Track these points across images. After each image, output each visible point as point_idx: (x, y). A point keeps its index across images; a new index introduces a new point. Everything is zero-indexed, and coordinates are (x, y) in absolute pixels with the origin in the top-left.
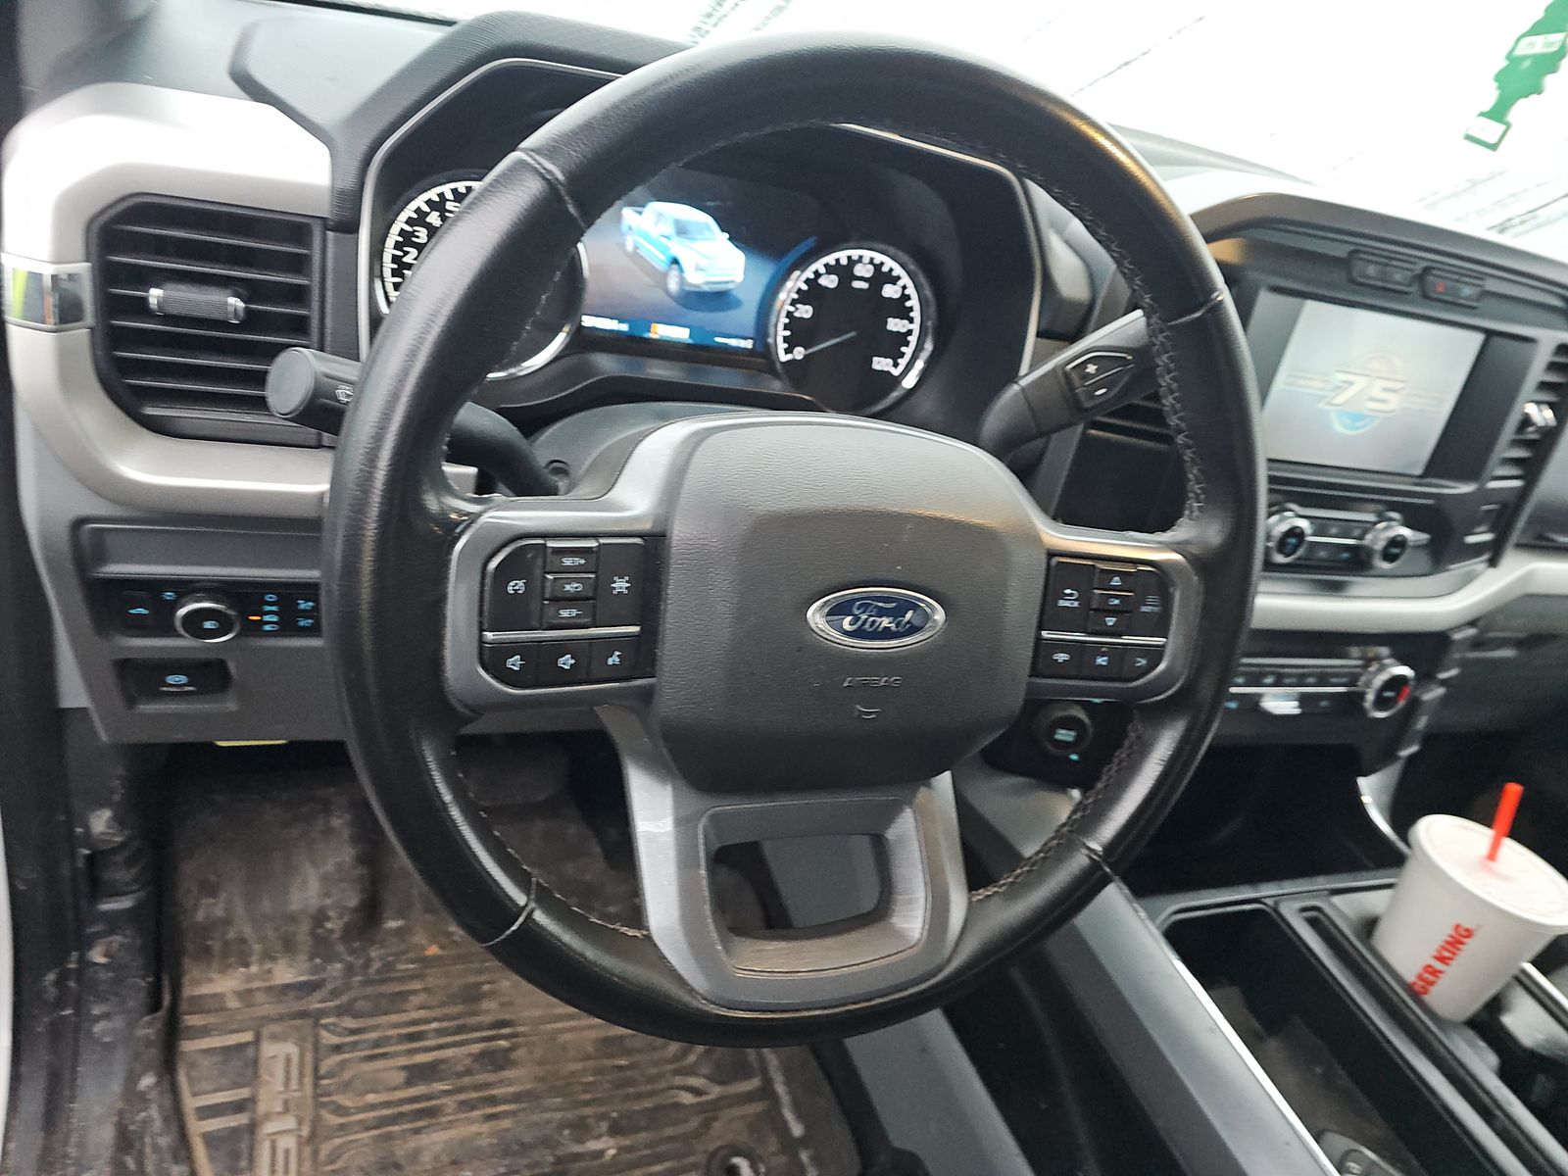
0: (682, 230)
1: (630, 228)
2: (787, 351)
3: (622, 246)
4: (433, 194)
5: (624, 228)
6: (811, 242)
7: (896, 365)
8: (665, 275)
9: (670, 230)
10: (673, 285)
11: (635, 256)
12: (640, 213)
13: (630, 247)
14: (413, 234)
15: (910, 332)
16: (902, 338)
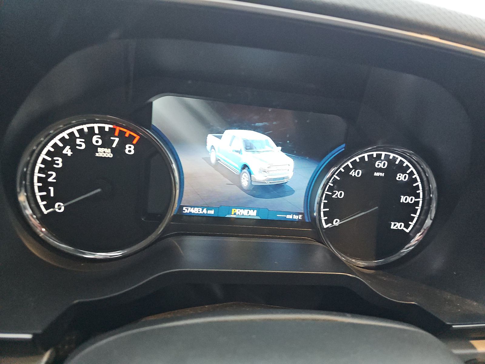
0: (249, 147)
1: (213, 147)
2: (327, 222)
3: (208, 160)
4: (65, 134)
5: (209, 147)
6: (341, 148)
7: (407, 226)
8: (239, 176)
9: (242, 147)
10: (245, 183)
11: (218, 165)
12: (220, 138)
13: (213, 161)
14: (53, 162)
15: (417, 203)
16: (412, 207)
